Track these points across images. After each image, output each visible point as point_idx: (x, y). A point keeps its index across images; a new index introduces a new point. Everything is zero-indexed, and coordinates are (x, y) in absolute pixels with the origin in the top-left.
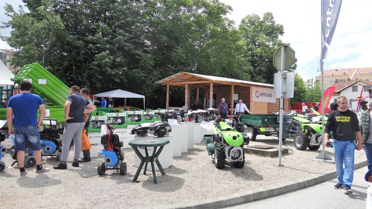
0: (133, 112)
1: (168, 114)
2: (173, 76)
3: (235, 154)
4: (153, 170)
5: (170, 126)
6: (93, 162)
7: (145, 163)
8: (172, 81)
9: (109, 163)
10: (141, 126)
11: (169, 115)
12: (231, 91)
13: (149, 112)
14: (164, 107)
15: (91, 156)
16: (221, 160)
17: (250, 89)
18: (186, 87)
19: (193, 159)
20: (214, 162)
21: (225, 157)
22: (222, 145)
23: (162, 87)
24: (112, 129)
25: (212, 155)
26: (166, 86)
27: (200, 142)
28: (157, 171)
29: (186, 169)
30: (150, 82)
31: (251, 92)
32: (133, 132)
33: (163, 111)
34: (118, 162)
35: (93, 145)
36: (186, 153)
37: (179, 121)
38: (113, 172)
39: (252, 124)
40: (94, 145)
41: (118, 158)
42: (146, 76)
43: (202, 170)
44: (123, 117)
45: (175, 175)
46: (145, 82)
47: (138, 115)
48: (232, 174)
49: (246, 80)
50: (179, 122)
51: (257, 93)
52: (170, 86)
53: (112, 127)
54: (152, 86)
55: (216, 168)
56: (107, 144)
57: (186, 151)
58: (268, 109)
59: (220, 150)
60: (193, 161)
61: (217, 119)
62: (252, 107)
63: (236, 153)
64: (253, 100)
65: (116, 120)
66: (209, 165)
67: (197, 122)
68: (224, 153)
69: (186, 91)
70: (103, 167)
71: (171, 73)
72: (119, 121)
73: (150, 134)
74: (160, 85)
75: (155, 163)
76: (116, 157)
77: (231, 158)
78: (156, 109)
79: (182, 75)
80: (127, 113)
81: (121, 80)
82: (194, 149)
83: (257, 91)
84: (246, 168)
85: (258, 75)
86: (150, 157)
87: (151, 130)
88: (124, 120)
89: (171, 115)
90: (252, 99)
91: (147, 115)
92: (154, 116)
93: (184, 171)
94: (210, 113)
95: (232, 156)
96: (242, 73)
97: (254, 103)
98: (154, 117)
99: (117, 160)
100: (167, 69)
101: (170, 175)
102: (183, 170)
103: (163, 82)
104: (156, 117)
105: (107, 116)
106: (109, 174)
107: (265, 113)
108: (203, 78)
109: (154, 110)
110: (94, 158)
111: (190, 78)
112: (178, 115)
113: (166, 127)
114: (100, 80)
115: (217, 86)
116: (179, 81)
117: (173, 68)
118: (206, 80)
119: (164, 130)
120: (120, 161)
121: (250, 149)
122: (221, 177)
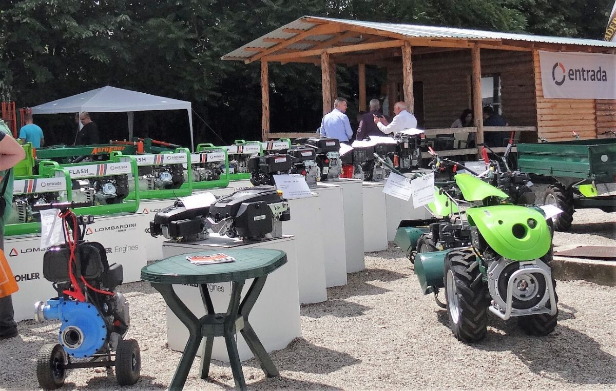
0: (153, 156)
1: (273, 159)
2: (278, 33)
3: (525, 290)
4: (235, 363)
5: (286, 200)
6: (26, 339)
7: (204, 340)
8: (276, 49)
9: (76, 346)
10: (182, 205)
11: (277, 161)
12: (470, 69)
13: (209, 155)
14: (256, 135)
15: (17, 318)
16: (474, 312)
17: (532, 61)
18: (325, 66)
19: (368, 308)
20: (444, 318)
21: (487, 301)
22: (473, 259)
23: (245, 70)
24: (82, 223)
25: (436, 292)
26: (256, 66)
27: (385, 246)
28: (248, 362)
29: (348, 348)
30: (206, 56)
31: (537, 70)
32: (156, 228)
33: (254, 149)
34: (108, 339)
35: (22, 278)
36: (341, 288)
37: (312, 180)
38: (94, 375)
39: (555, 174)
40: (26, 277)
41: (107, 325)
42: (192, 37)
43: (408, 348)
44: (121, 175)
45: (313, 378)
46: (190, 58)
47: (172, 165)
48: (519, 361)
49: (512, 30)
50: (312, 184)
51: (558, 69)
52: (271, 65)
53: (81, 218)
54: (213, 68)
55: (456, 341)
56: (66, 277)
57: (342, 280)
58: (595, 119)
59: (469, 277)
60: (369, 316)
61: (438, 164)
62: (544, 118)
63: (527, 286)
64: (547, 95)
65: (99, 188)
66: (429, 329)
67: (369, 179)
68: (483, 286)
69: (325, 77)
70: (57, 360)
71: (272, 24)
72: (110, 190)
73: (215, 231)
74: (238, 64)
75: (239, 339)
76: (100, 322)
77: (513, 306)
78: (230, 143)
79: (308, 25)
80: (133, 163)
81: (112, 54)
82: (366, 270)
83: (556, 65)
84: (563, 333)
85: (550, 14)
86: (220, 317)
87: (218, 218)
88: (127, 188)
89: (285, 160)
90: (541, 90)
91: (201, 165)
92: (223, 166)
93: (341, 360)
94: (409, 145)
95: (514, 298)
96: (501, 11)
97: (549, 105)
98: (224, 170)
99: (103, 333)
100: (257, 11)
101: (295, 375)
102: (340, 354)
103: (248, 54)
104: (232, 170)
105: (67, 178)
106: (78, 384)
107: (588, 133)
108: (379, 33)
109: (224, 148)
110: (30, 322)
111: (335, 35)
112: (308, 158)
113: (271, 205)
114: (45, 61)
115: (424, 57)
116: (298, 46)
117: (275, 7)
118: (389, 37)
119: (264, 217)
120: (115, 337)
121: (562, 262)
122: (481, 374)
